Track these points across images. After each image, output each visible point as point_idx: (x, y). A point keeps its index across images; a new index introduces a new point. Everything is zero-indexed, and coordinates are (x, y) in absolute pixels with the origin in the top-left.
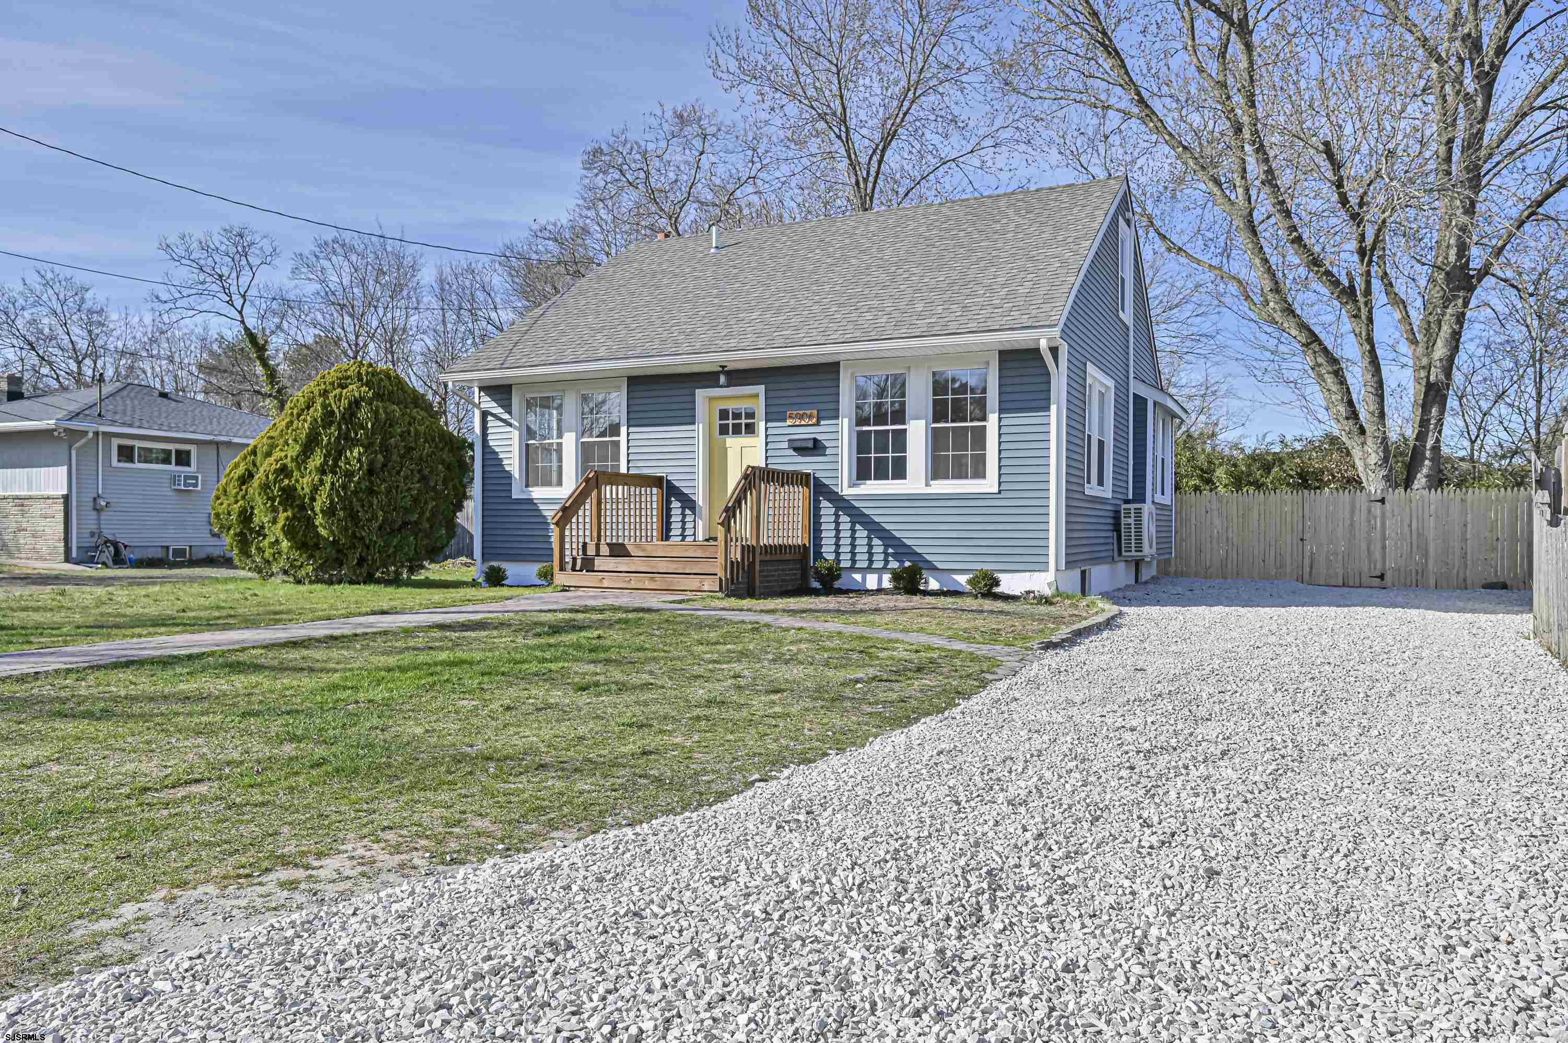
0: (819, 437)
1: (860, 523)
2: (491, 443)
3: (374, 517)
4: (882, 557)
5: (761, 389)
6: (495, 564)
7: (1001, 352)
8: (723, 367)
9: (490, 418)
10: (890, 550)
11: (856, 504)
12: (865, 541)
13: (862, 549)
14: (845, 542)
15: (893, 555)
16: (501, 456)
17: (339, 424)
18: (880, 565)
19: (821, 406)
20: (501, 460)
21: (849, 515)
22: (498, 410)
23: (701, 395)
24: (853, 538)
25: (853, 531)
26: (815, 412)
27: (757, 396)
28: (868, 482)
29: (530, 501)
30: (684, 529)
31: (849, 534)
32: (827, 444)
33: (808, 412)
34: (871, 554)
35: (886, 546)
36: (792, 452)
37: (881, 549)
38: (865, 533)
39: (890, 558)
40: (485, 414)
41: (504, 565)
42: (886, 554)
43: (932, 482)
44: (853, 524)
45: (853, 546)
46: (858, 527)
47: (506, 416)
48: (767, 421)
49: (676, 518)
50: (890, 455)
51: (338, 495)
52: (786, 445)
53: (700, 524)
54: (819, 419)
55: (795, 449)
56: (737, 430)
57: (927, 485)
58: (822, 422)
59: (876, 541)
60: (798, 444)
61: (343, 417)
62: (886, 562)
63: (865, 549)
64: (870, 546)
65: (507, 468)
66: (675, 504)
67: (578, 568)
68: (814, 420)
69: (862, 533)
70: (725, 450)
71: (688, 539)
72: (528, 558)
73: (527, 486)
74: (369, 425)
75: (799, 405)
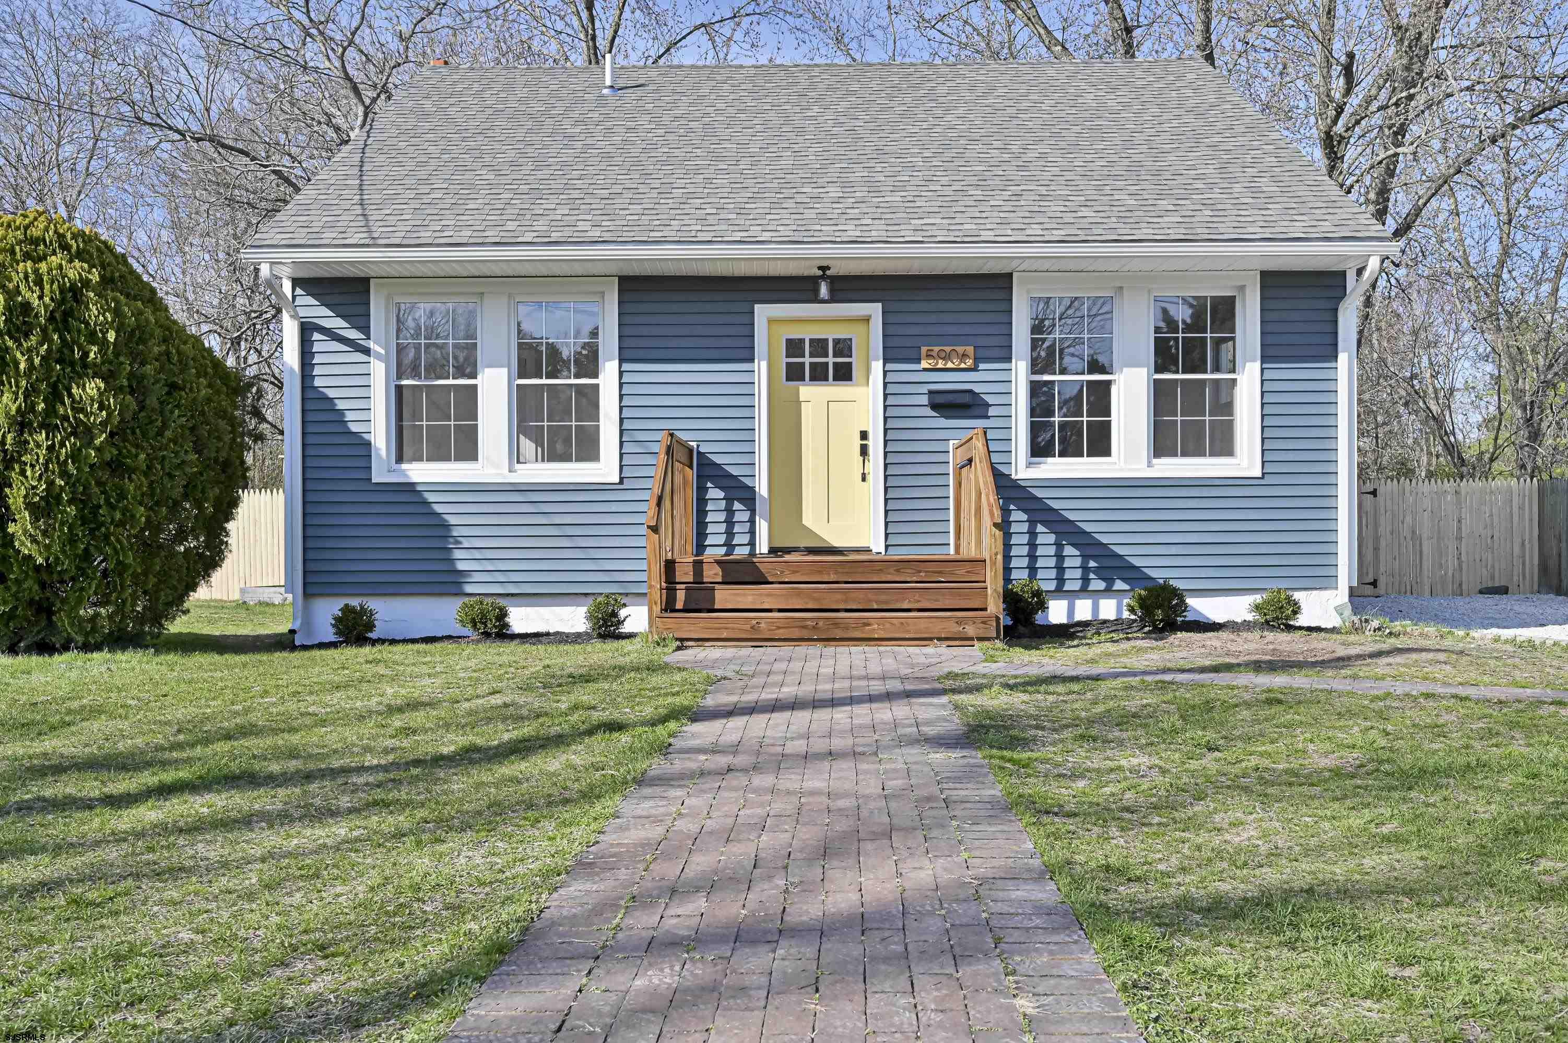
0: (977, 389)
1: (1043, 523)
2: (318, 382)
3: (128, 518)
4: (1078, 573)
5: (875, 310)
6: (355, 602)
7: (1264, 274)
8: (823, 268)
9: (316, 336)
10: (1092, 564)
11: (1039, 493)
12: (1052, 550)
13: (1046, 562)
14: (1020, 550)
15: (1096, 571)
16: (341, 405)
17: (44, 330)
18: (1077, 585)
19: (982, 341)
20: (341, 412)
21: (1025, 511)
22: (335, 323)
23: (763, 312)
24: (1033, 546)
25: (1033, 534)
26: (970, 350)
27: (867, 320)
28: (1050, 460)
29: (410, 488)
30: (730, 534)
31: (1025, 539)
32: (990, 399)
33: (960, 349)
34: (1060, 569)
35: (1085, 557)
36: (929, 412)
37: (1078, 562)
38: (1052, 538)
39: (1092, 576)
40: (307, 330)
41: (373, 604)
42: (1085, 569)
43: (1155, 461)
44: (1032, 523)
45: (1033, 557)
46: (1040, 528)
47: (353, 334)
48: (886, 361)
49: (716, 516)
50: (1085, 419)
51: (64, 474)
52: (924, 400)
53: (762, 527)
54: (977, 360)
55: (934, 406)
56: (819, 375)
57: (1150, 465)
58: (982, 366)
59: (1069, 550)
60: (940, 399)
61: (51, 318)
62: (1086, 580)
63: (1052, 562)
64: (1060, 557)
65: (354, 428)
66: (714, 493)
67: (679, 605)
68: (969, 363)
69: (1046, 538)
70: (798, 403)
71: (738, 551)
72: (408, 589)
73: (400, 459)
74: (111, 336)
75: (942, 338)
